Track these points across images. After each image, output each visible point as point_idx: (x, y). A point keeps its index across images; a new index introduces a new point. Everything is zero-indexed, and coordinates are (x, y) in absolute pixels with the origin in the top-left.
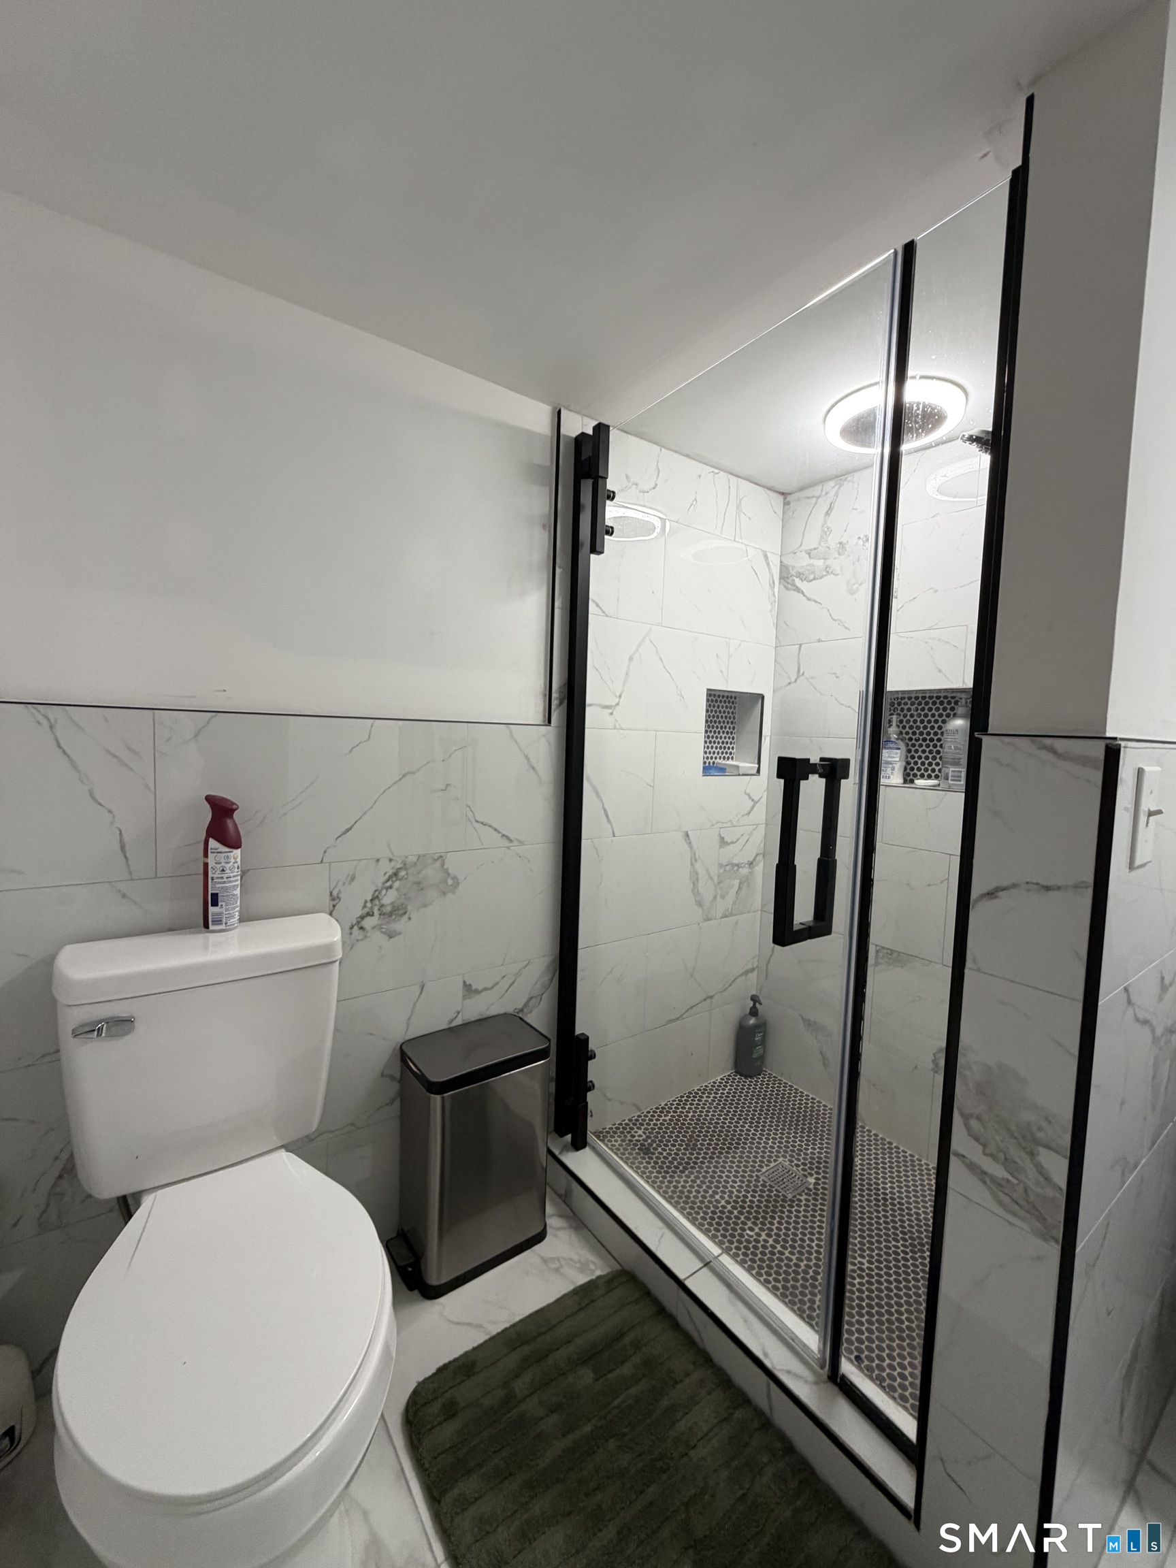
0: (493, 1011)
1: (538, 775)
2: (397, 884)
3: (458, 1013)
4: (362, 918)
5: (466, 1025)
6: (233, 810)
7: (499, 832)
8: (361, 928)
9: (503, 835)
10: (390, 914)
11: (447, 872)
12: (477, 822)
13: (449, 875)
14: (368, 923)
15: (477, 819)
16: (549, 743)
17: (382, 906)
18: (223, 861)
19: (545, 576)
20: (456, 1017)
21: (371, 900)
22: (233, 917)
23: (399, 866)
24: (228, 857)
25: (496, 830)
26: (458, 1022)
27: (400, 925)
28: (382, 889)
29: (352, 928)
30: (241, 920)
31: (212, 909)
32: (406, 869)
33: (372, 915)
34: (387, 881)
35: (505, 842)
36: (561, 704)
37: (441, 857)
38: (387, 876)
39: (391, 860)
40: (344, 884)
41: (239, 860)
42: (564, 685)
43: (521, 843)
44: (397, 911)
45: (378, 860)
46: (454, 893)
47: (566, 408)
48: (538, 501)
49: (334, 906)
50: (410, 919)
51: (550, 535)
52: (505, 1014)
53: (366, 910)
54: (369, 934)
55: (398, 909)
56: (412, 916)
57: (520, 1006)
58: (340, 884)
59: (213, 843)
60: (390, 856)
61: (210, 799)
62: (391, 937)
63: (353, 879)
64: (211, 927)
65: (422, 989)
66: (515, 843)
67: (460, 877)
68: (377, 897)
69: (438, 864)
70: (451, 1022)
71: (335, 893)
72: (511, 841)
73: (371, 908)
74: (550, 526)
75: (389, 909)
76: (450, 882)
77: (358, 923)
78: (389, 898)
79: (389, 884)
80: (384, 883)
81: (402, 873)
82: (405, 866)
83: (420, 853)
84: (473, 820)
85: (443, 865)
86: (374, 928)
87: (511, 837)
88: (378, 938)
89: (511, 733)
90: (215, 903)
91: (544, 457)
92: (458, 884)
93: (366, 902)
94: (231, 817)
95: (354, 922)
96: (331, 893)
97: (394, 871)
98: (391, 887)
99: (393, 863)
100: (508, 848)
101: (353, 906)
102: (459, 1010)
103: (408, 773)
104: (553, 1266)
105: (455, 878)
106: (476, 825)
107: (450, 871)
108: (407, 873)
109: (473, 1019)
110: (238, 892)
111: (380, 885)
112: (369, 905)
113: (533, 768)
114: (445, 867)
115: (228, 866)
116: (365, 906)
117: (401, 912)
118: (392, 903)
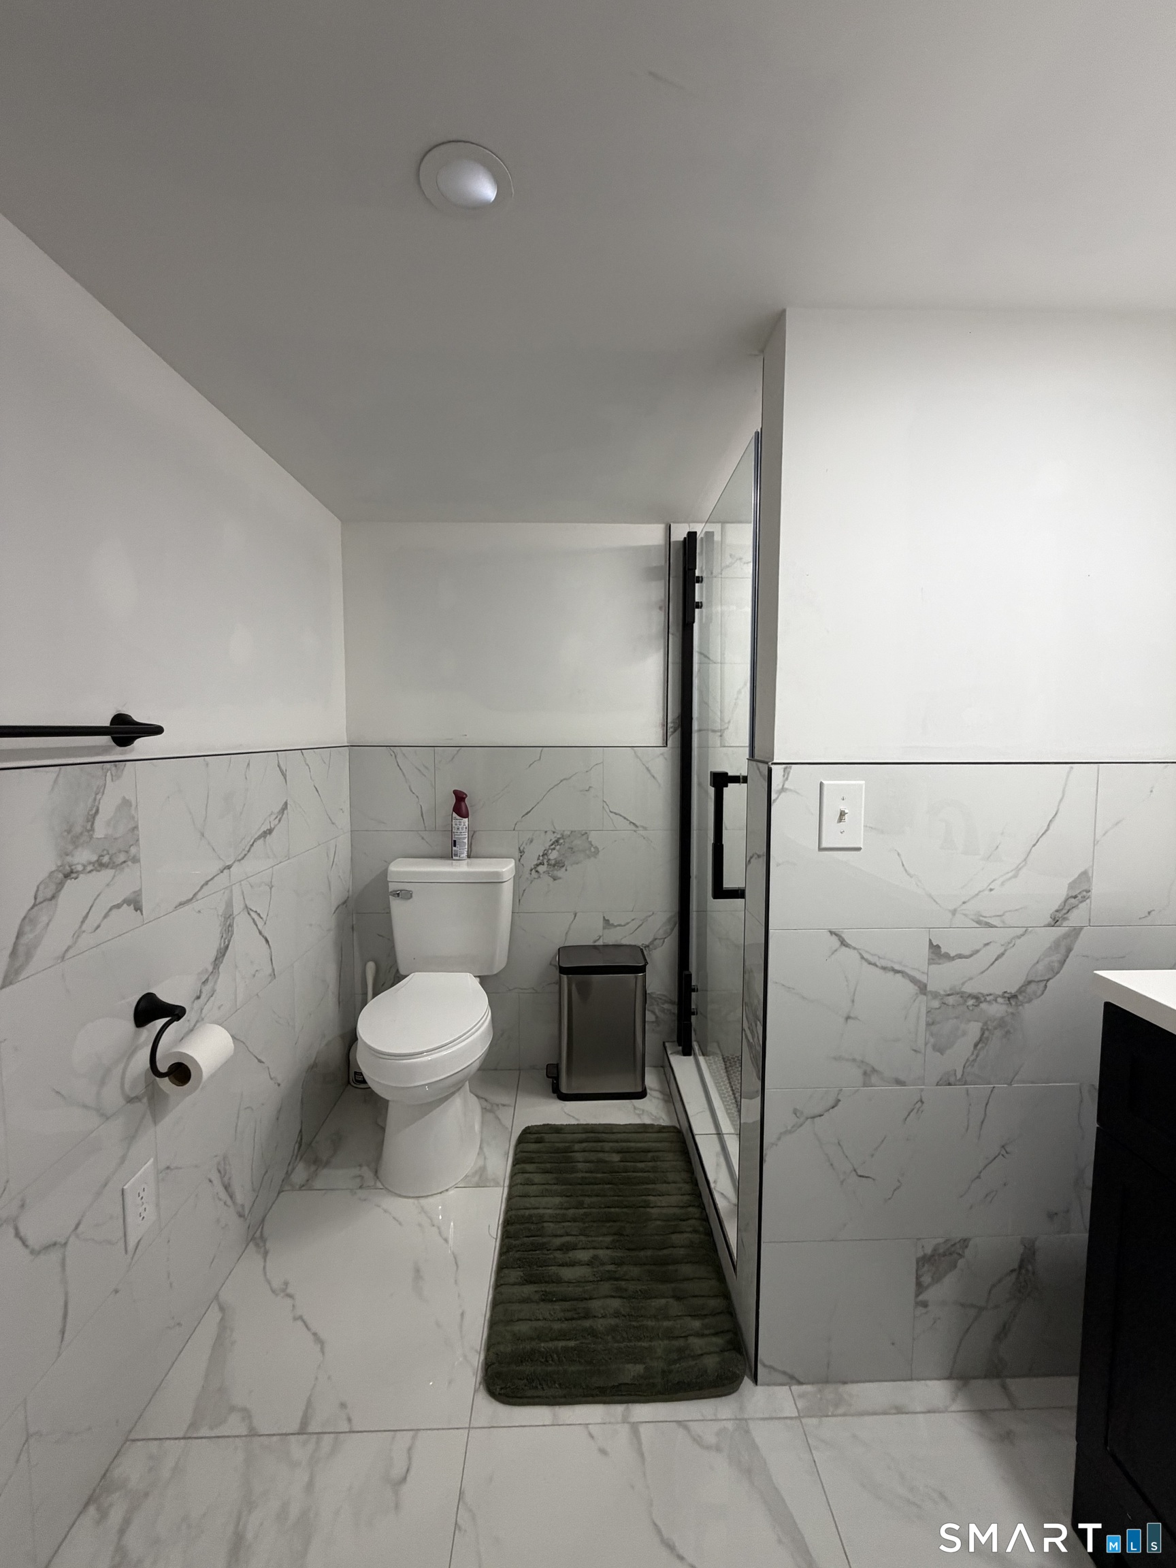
0: (624, 942)
1: (658, 782)
2: (558, 847)
3: (600, 937)
4: (537, 865)
5: (606, 946)
6: (464, 798)
7: (628, 820)
8: (537, 871)
9: (631, 822)
10: (554, 866)
11: (590, 843)
12: (611, 812)
13: (592, 845)
14: (541, 869)
15: (612, 810)
16: (666, 759)
17: (549, 860)
18: (458, 823)
19: (661, 643)
20: (599, 939)
21: (542, 856)
22: (463, 854)
23: (559, 836)
24: (460, 822)
25: (625, 818)
26: (600, 943)
27: (560, 873)
28: (549, 849)
29: (531, 870)
30: (469, 857)
31: (454, 848)
32: (563, 839)
33: (543, 865)
34: (552, 845)
35: (633, 827)
36: (675, 731)
37: (586, 833)
38: (551, 842)
39: (554, 832)
40: (526, 844)
41: (467, 824)
42: (678, 717)
43: (645, 829)
44: (558, 864)
45: (546, 832)
46: (596, 858)
47: (674, 522)
48: (656, 591)
49: (521, 856)
50: (566, 870)
51: (665, 615)
52: (635, 946)
53: (539, 861)
54: (541, 876)
55: (559, 863)
56: (568, 868)
57: (647, 943)
58: (524, 844)
59: (455, 815)
60: (554, 830)
61: (455, 792)
62: (555, 880)
63: (531, 842)
64: (454, 858)
65: (575, 916)
66: (640, 829)
67: (600, 848)
68: (546, 854)
69: (584, 837)
70: (595, 942)
71: (522, 848)
72: (637, 826)
73: (543, 860)
74: (665, 608)
75: (553, 862)
76: (593, 849)
77: (535, 868)
78: (553, 855)
79: (553, 846)
80: (550, 846)
81: (561, 841)
82: (563, 837)
83: (573, 829)
84: (608, 811)
85: (588, 839)
86: (544, 872)
87: (638, 824)
88: (546, 879)
89: (635, 753)
90: (455, 846)
91: (659, 561)
92: (599, 852)
93: (539, 856)
94: (464, 801)
95: (533, 867)
96: (519, 848)
97: (556, 839)
98: (554, 849)
99: (555, 835)
100: (635, 831)
101: (531, 859)
102: (601, 934)
103: (564, 779)
104: (638, 1112)
105: (596, 848)
106: (611, 815)
107: (593, 843)
108: (564, 842)
109: (611, 944)
110: (466, 840)
111: (548, 847)
112: (541, 858)
113: (654, 777)
114: (589, 840)
115: (460, 826)
116: (538, 859)
117: (561, 865)
118: (555, 859)
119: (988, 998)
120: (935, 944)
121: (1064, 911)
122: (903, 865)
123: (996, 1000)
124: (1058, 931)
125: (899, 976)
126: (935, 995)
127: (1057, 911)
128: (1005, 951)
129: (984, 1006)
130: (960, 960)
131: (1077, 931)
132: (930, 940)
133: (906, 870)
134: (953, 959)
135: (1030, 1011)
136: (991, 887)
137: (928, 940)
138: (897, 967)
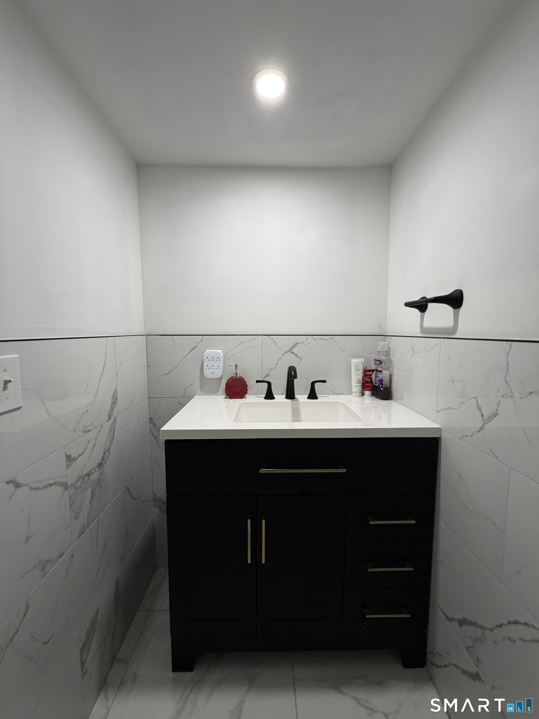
119: (92, 472)
120: (68, 455)
121: (112, 411)
122: (47, 411)
123: (95, 471)
124: (111, 421)
125: (53, 487)
126: (72, 485)
127: (110, 412)
128: (96, 441)
129: (91, 477)
130: (80, 457)
131: (116, 418)
132: (66, 453)
133: (49, 414)
134: (77, 458)
135: (107, 468)
136: (87, 409)
137: (65, 453)
138: (52, 482)
